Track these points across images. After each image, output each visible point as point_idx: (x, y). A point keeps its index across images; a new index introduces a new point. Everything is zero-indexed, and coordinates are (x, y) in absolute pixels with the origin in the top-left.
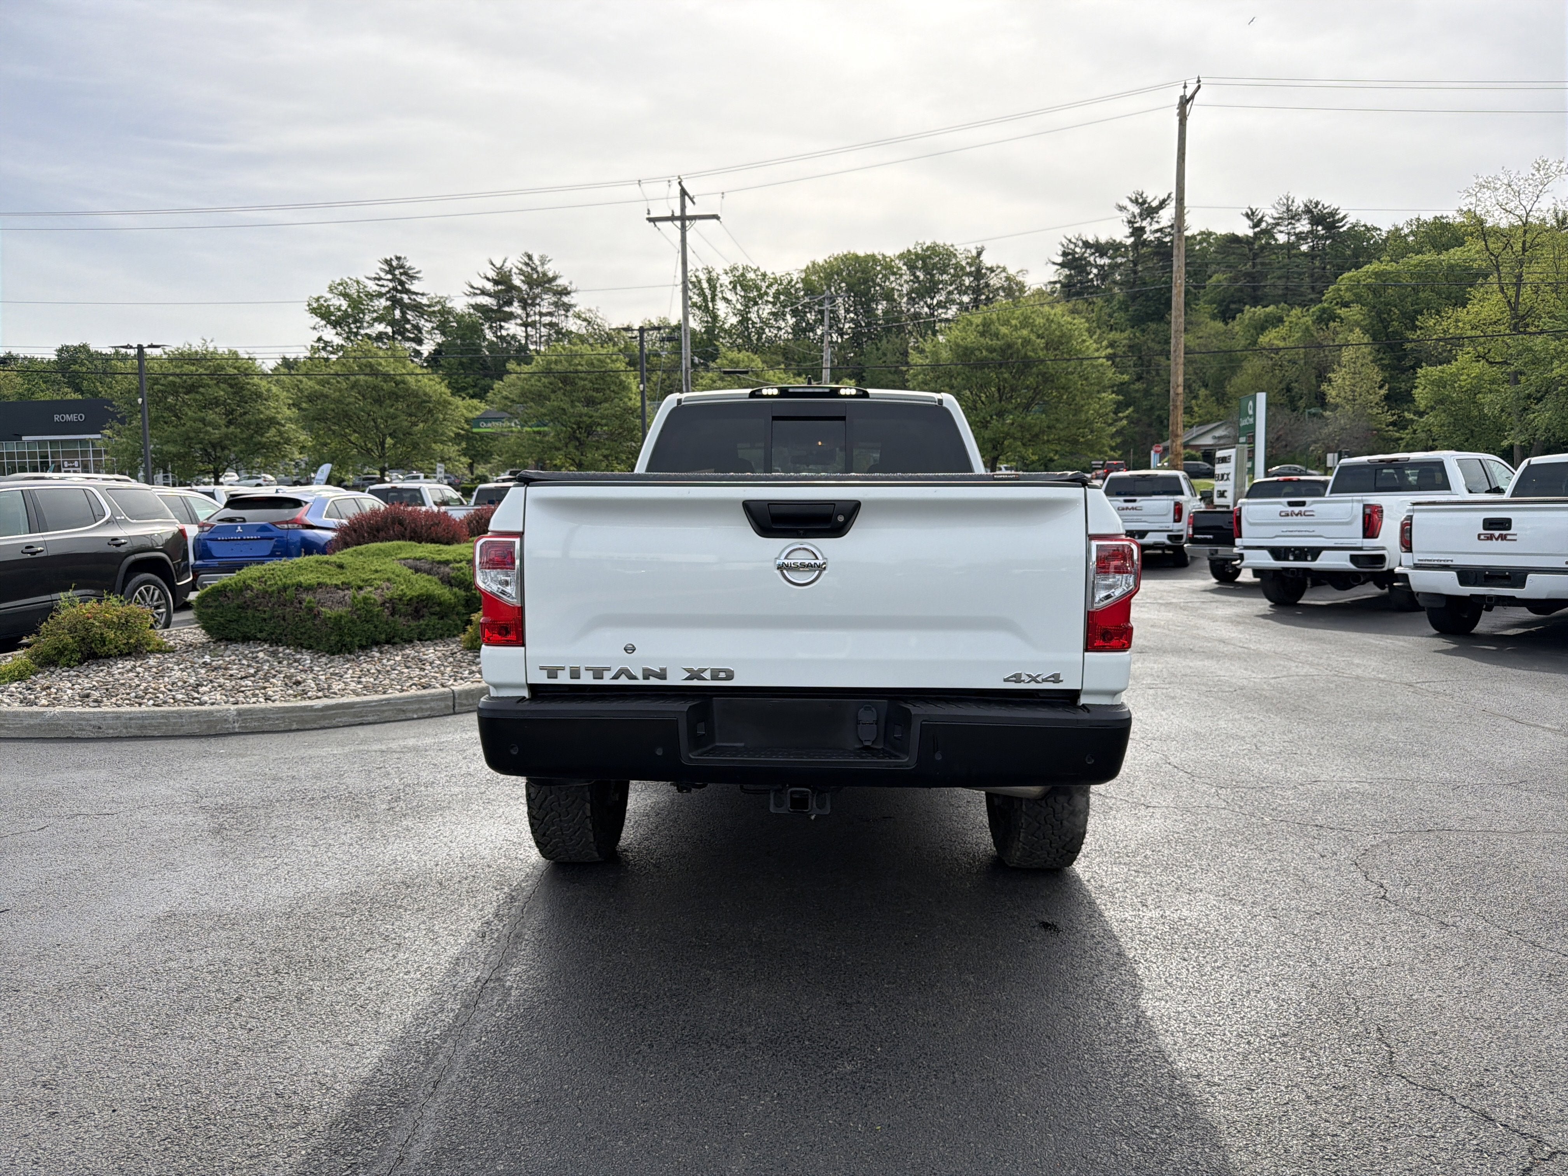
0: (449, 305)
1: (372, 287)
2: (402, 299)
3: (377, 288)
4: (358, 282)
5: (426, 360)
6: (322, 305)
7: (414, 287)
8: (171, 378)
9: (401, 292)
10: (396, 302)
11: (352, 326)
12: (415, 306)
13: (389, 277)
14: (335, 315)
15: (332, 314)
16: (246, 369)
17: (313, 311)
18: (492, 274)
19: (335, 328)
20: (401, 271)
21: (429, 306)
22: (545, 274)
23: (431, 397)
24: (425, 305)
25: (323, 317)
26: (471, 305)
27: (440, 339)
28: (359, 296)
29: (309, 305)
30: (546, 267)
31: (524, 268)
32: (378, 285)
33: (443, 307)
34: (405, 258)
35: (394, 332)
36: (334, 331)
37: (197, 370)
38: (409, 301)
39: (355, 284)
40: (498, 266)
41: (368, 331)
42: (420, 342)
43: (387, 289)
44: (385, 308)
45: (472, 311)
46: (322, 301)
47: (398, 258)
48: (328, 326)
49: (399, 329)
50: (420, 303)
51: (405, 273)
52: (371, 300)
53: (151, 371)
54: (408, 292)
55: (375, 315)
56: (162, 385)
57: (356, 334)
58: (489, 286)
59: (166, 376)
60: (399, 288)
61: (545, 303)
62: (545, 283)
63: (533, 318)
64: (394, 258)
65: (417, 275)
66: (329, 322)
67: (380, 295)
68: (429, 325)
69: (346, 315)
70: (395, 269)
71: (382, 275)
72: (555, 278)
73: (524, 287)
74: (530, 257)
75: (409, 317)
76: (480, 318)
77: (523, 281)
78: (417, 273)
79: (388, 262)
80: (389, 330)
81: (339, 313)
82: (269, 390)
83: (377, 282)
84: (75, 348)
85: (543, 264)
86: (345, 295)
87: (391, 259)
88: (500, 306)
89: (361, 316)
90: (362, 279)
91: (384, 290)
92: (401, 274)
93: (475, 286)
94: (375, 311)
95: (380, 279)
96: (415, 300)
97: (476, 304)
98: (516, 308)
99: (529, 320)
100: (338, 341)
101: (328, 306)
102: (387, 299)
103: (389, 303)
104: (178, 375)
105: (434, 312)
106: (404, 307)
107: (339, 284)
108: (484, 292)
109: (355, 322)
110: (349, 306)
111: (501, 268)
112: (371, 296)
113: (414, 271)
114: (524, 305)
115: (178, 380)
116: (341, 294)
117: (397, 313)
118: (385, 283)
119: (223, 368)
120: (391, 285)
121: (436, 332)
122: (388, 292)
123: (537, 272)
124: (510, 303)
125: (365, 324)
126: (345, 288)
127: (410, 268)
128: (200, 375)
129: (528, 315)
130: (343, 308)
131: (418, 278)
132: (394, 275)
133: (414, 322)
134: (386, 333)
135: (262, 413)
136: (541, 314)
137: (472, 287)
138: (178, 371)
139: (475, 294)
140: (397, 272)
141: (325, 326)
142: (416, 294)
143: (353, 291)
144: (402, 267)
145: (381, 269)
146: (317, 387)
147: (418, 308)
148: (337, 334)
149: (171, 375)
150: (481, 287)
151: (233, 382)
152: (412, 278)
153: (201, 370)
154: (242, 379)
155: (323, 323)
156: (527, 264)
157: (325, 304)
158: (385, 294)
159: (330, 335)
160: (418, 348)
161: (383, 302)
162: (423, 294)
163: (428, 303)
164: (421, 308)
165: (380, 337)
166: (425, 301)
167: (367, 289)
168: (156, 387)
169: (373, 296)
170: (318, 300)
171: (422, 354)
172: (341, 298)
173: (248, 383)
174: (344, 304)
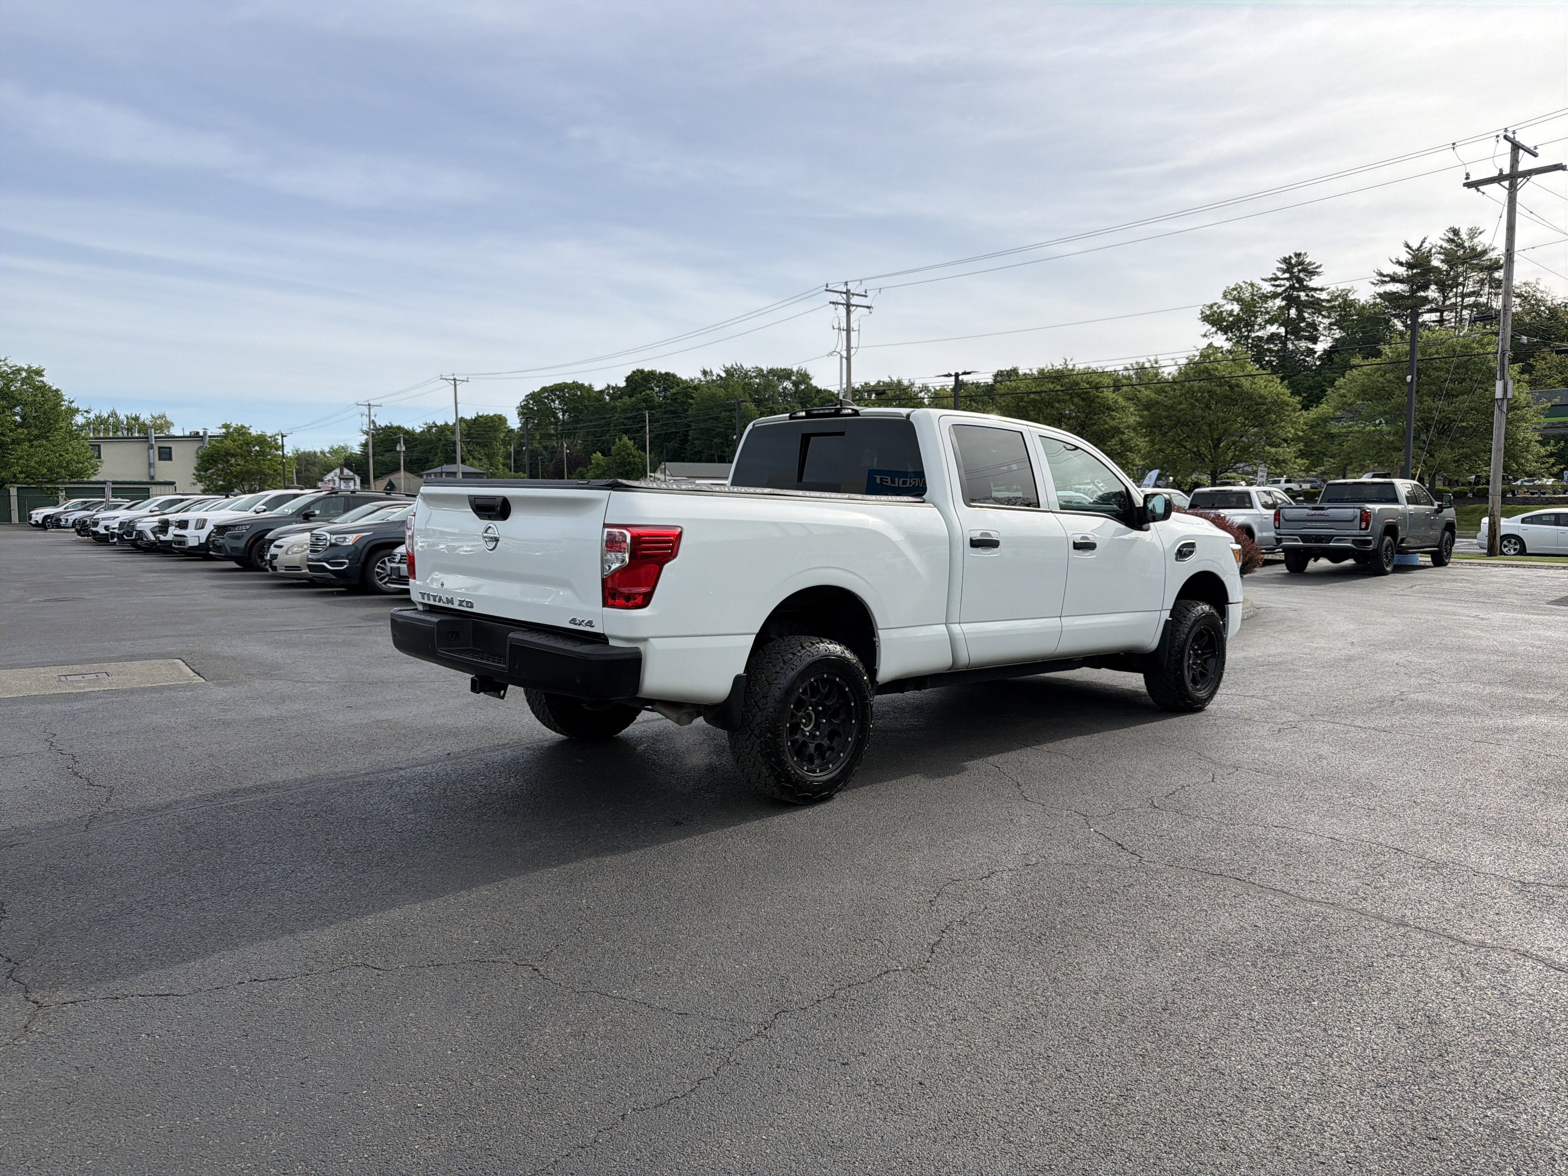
0: (1351, 297)
1: (1267, 288)
2: (1299, 297)
3: (1273, 289)
4: (1252, 285)
5: (1320, 358)
6: (1216, 312)
7: (1314, 282)
8: (1032, 396)
9: (1298, 290)
10: (1291, 300)
11: (1243, 330)
12: (1311, 303)
13: (1287, 275)
14: (1227, 321)
15: (1224, 320)
16: (1097, 383)
17: (1206, 319)
18: (1405, 257)
19: (1226, 333)
20: (1300, 268)
21: (1328, 301)
22: (1473, 249)
23: (1266, 399)
24: (1323, 301)
25: (1213, 324)
26: (1378, 294)
27: (1338, 334)
28: (1253, 299)
29: (1202, 313)
30: (1475, 240)
31: (1445, 245)
32: (1274, 285)
33: (1345, 300)
34: (1305, 254)
35: (1287, 332)
36: (1225, 337)
37: (1055, 387)
38: (1307, 298)
39: (1250, 288)
40: (1415, 247)
41: (1259, 334)
42: (1315, 340)
43: (1283, 288)
44: (1280, 308)
45: (1378, 300)
46: (1215, 308)
47: (1298, 255)
48: (1219, 332)
49: (1294, 328)
50: (1319, 299)
51: (1304, 270)
52: (1266, 302)
53: (1018, 391)
54: (1306, 289)
55: (1267, 317)
56: (1026, 402)
57: (1247, 337)
58: (1402, 271)
59: (1028, 393)
60: (1297, 285)
61: (1470, 282)
62: (1472, 258)
63: (1453, 300)
64: (1293, 256)
65: (1317, 270)
66: (1220, 329)
67: (1275, 296)
68: (1327, 321)
69: (1238, 319)
70: (1294, 266)
71: (1279, 274)
72: (1484, 252)
73: (1445, 267)
74: (1456, 232)
75: (1306, 315)
76: (1387, 307)
77: (1443, 261)
78: (1317, 268)
79: (1286, 261)
80: (1282, 330)
81: (1231, 319)
82: (1116, 402)
83: (1273, 283)
84: (1008, 372)
85: (1472, 238)
86: (1238, 300)
87: (1290, 257)
88: (1413, 292)
89: (1253, 319)
90: (1258, 282)
91: (1279, 290)
92: (1299, 271)
93: (1385, 273)
94: (1268, 313)
95: (1276, 279)
96: (1313, 296)
97: (1385, 293)
98: (1433, 292)
99: (1448, 303)
100: (1227, 346)
101: (1221, 312)
102: (1283, 299)
103: (1284, 303)
104: (1038, 393)
105: (1334, 307)
106: (1301, 306)
107: (1234, 289)
108: (1394, 279)
109: (1246, 326)
110: (1241, 310)
111: (1418, 249)
112: (1265, 298)
113: (1314, 266)
114: (1443, 288)
115: (1038, 398)
116: (1234, 299)
117: (1293, 312)
118: (1282, 282)
119: (1077, 384)
120: (1288, 284)
121: (1335, 327)
122: (1285, 291)
123: (1464, 247)
124: (1426, 288)
125: (1257, 327)
126: (1239, 293)
127: (1310, 264)
128: (1058, 391)
129: (1445, 298)
130: (1235, 313)
131: (1317, 273)
132: (1292, 273)
133: (1309, 320)
134: (1278, 334)
135: (1107, 423)
136: (1464, 296)
137: (1381, 275)
138: (1038, 389)
139: (1384, 282)
140: (1296, 270)
141: (1216, 333)
142: (1315, 290)
143: (1247, 295)
144: (1301, 263)
145: (1278, 269)
146: (1153, 395)
147: (1316, 305)
148: (1227, 339)
149: (1033, 393)
150: (1391, 273)
151: (1085, 396)
152: (1312, 273)
153: (1059, 388)
154: (1094, 392)
155: (1214, 329)
156: (1450, 241)
157: (1218, 311)
158: (1281, 294)
159: (1221, 341)
160: (1311, 346)
161: (1279, 302)
162: (1322, 290)
163: (1328, 298)
164: (1318, 304)
165: (1272, 337)
166: (1324, 296)
167: (1262, 291)
168: (1021, 404)
169: (1267, 297)
170: (1211, 307)
171: (1315, 352)
172: (1235, 303)
173: (1098, 397)
174: (1236, 308)
